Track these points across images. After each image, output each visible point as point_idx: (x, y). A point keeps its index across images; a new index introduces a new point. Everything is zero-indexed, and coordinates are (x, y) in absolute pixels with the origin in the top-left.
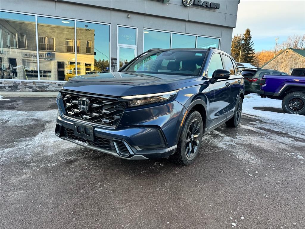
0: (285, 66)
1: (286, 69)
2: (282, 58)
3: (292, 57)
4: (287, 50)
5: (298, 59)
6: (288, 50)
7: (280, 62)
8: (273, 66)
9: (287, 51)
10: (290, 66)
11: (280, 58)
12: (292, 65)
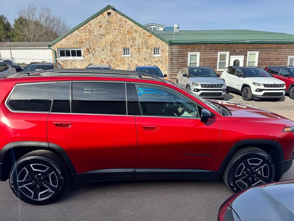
0: (110, 44)
1: (114, 49)
2: (101, 27)
3: (121, 26)
4: (108, 11)
5: (136, 32)
6: (110, 11)
7: (96, 33)
8: (82, 42)
9: (109, 14)
10: (121, 45)
11: (97, 27)
12: (126, 43)
